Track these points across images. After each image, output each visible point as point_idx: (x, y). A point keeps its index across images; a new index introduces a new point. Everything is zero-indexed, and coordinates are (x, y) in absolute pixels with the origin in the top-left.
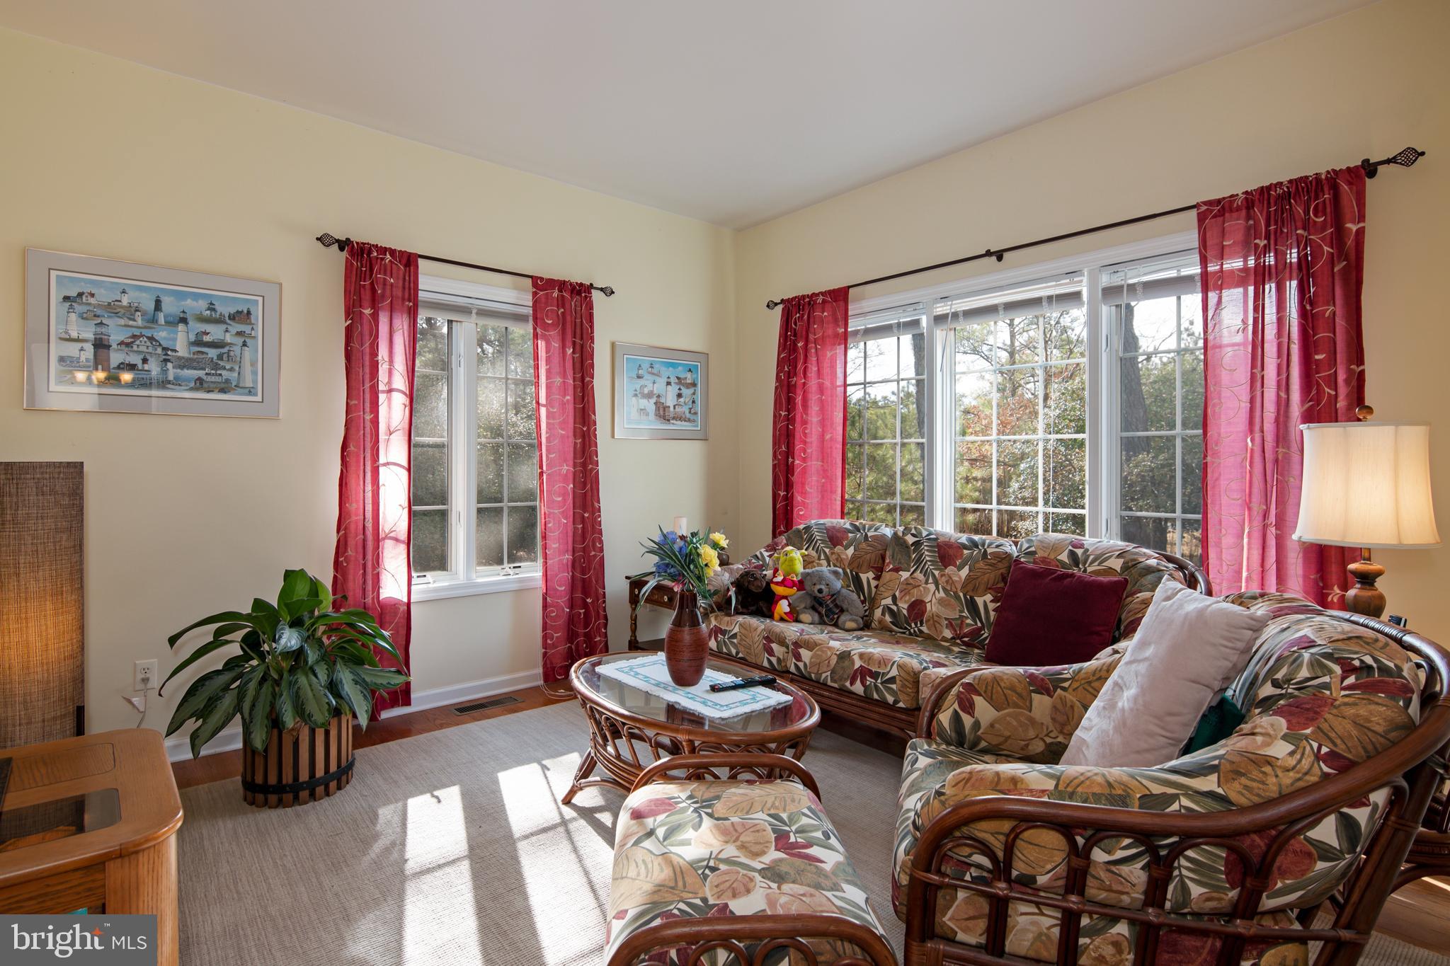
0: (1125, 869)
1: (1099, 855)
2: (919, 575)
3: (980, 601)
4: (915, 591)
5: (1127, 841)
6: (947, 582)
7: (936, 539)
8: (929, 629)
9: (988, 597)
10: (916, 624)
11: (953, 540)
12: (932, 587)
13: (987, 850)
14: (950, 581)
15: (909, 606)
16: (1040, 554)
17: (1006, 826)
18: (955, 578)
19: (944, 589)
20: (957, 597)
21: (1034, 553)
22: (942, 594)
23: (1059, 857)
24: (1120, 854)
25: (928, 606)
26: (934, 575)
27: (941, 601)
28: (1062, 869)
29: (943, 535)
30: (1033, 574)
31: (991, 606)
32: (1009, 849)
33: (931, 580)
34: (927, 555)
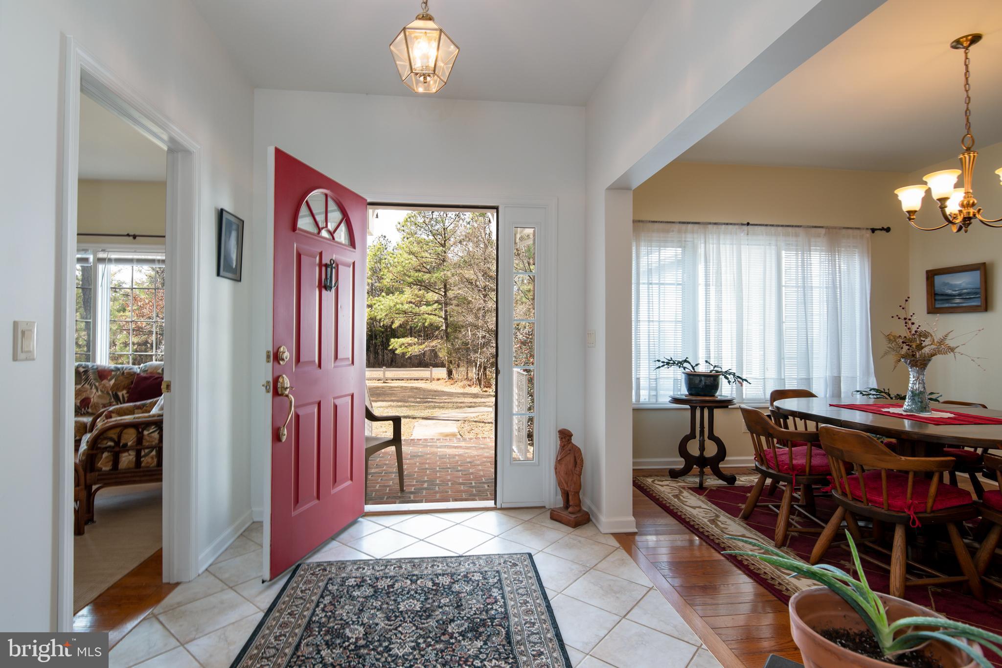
0: (153, 435)
1: (146, 433)
2: (87, 386)
3: (120, 394)
4: (84, 394)
5: (153, 427)
6: (103, 387)
7: (97, 368)
8: (92, 410)
9: (124, 392)
10: (85, 409)
11: (106, 368)
12: (94, 391)
13: (112, 440)
14: (104, 386)
15: (81, 402)
16: (149, 371)
17: (118, 430)
18: (107, 385)
19: (101, 391)
20: (108, 393)
21: (147, 371)
22: (100, 393)
23: (134, 436)
24: (151, 431)
25: (92, 400)
26: (95, 385)
27: (99, 397)
28: (135, 439)
29: (100, 366)
30: (145, 378)
31: (126, 396)
32: (119, 437)
33: (93, 387)
34: (91, 376)
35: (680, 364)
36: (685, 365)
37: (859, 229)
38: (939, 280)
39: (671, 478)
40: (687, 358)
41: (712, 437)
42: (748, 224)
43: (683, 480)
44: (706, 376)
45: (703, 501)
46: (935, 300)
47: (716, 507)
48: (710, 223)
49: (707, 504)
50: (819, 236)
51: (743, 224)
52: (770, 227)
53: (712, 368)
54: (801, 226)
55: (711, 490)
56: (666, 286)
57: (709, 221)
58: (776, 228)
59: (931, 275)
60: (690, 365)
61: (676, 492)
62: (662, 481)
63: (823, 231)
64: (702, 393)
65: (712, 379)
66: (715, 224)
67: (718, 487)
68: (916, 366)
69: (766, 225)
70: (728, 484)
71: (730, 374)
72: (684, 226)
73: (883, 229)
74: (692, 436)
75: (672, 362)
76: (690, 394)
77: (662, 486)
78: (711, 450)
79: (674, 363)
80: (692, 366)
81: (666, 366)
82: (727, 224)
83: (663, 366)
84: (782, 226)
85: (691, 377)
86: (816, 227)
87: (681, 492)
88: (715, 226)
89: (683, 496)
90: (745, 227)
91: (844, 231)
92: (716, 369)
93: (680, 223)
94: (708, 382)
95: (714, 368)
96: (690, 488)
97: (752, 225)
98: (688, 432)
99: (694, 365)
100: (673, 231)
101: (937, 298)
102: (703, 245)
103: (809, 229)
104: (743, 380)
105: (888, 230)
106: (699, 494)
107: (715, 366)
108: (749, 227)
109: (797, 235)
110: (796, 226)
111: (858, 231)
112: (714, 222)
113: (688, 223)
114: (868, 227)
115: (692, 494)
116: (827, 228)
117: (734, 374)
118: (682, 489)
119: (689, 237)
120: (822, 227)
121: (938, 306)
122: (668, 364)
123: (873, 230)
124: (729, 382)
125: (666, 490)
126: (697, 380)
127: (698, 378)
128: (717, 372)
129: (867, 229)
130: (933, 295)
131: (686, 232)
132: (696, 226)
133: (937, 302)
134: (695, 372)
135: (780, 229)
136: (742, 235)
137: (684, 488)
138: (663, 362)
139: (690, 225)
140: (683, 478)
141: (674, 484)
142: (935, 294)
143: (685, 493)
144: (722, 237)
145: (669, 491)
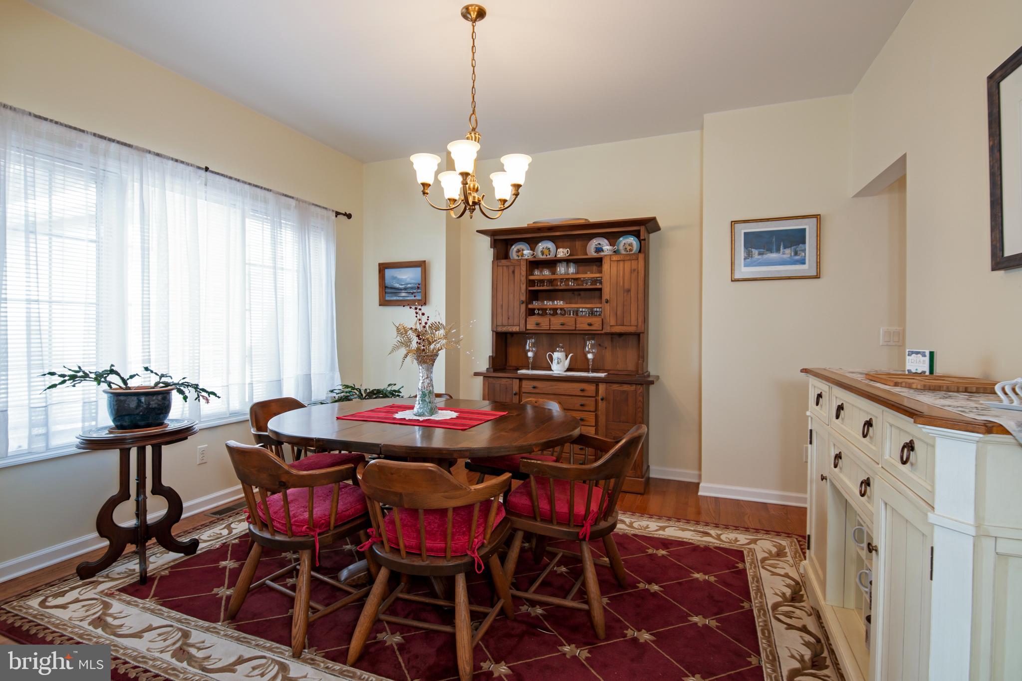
35: (100, 378)
36: (112, 378)
37: (326, 208)
38: (389, 273)
39: (82, 578)
40: (112, 365)
41: (159, 489)
42: (207, 169)
43: (107, 576)
44: (149, 394)
45: (153, 611)
46: (385, 293)
47: (179, 615)
48: (150, 152)
49: (160, 615)
50: (289, 208)
51: (199, 168)
52: (235, 182)
53: (157, 379)
54: (271, 191)
55: (162, 578)
56: (66, 241)
57: (148, 148)
58: (242, 184)
59: (383, 268)
60: (117, 377)
61: (98, 609)
62: (63, 594)
63: (293, 202)
64: (142, 423)
65: (160, 397)
66: (158, 155)
67: (172, 567)
68: (425, 362)
69: (231, 178)
70: (187, 554)
71: (188, 385)
72: (103, 144)
73: (345, 214)
74: (124, 495)
75: (81, 374)
76: (119, 427)
77: (64, 607)
78: (157, 510)
79: (86, 376)
80: (123, 379)
81: (68, 383)
82: (177, 161)
83: (64, 382)
84: (250, 184)
85: (122, 398)
86: (286, 196)
87: (107, 606)
88: (157, 159)
89: (111, 615)
90: (203, 173)
91: (313, 208)
92: (163, 379)
93: (95, 135)
94: (153, 404)
95: (160, 379)
96: (123, 590)
97: (212, 172)
98: (115, 490)
99: (126, 378)
100: (81, 146)
101: (387, 290)
102: (137, 185)
103: (279, 196)
104: (210, 393)
105: (349, 216)
106: (143, 598)
107: (162, 376)
108: (208, 173)
109: (266, 201)
110: (265, 189)
111: (324, 211)
112: (157, 151)
113: (110, 140)
114: (334, 210)
115: (129, 603)
116: (297, 200)
117: (196, 387)
118: (106, 599)
119: (112, 165)
120: (293, 198)
121: (387, 298)
122: (73, 378)
123: (337, 214)
124: (185, 398)
125: (75, 615)
126: (133, 402)
127: (135, 398)
128: (167, 384)
129: (333, 211)
130: (384, 288)
131: (106, 154)
132: (125, 150)
133: (387, 295)
134: (130, 388)
135: (247, 186)
136: (198, 182)
137: (111, 595)
138: (63, 376)
139: (113, 145)
140: (104, 572)
141: (90, 593)
142: (386, 287)
143: (117, 606)
144: (168, 178)
145: (81, 613)
